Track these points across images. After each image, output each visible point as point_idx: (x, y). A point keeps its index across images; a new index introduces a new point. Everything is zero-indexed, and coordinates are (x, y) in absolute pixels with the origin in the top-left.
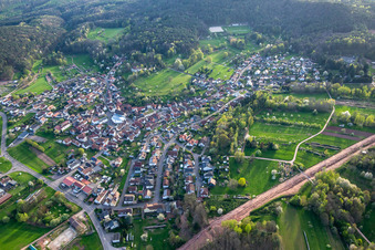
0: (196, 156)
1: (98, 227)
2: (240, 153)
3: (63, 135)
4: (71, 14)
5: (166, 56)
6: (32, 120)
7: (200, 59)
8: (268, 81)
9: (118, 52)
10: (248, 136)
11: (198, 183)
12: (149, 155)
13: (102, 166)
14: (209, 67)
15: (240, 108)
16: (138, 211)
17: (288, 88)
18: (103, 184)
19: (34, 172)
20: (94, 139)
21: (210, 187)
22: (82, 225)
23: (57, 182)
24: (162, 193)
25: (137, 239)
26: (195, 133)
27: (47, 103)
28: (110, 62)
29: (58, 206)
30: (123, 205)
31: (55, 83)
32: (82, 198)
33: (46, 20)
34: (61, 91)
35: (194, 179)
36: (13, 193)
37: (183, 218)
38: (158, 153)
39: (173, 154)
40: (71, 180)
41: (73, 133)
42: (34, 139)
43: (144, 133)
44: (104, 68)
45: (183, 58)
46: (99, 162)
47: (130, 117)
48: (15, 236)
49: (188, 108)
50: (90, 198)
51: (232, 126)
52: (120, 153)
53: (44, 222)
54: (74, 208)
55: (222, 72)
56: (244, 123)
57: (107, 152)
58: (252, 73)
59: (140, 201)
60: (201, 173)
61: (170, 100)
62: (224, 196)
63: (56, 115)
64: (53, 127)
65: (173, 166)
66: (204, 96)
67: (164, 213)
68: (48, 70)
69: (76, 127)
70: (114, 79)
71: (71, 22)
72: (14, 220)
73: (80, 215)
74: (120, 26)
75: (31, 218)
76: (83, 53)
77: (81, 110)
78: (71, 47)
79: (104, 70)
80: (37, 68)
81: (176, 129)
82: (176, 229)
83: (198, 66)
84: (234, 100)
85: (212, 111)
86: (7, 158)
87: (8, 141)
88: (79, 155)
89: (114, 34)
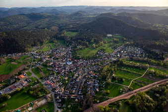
0: (93, 80)
1: (54, 100)
2: (110, 80)
3: (50, 66)
4: (62, 26)
5: (90, 43)
6: (41, 60)
7: (102, 45)
8: (126, 56)
9: (74, 40)
10: (114, 75)
11: (92, 90)
12: (77, 77)
13: (60, 79)
14: (105, 48)
15: (113, 64)
16: (69, 97)
17: (132, 59)
18: (59, 85)
19: (38, 78)
20: (59, 69)
21: (96, 92)
22: (49, 99)
23: (44, 82)
24: (79, 92)
25: (67, 107)
26: (95, 71)
27: (47, 55)
28: (71, 43)
29: (43, 90)
30: (65, 94)
31: (51, 48)
32: (51, 89)
33: (53, 28)
34: (52, 52)
35: (91, 88)
36: (30, 84)
37: (84, 102)
38: (80, 77)
39: (85, 78)
40: (49, 82)
41: (53, 66)
42: (40, 67)
43: (77, 69)
44: (68, 45)
45: (96, 44)
46: (59, 77)
47: (73, 63)
48: (27, 98)
49: (95, 62)
50: (54, 90)
51: (108, 70)
52: (67, 75)
53: (37, 95)
54: (48, 92)
55: (109, 50)
56: (113, 70)
57: (63, 74)
58: (120, 52)
59: (70, 94)
60: (94, 86)
61: (89, 58)
62: (101, 96)
63: (49, 59)
64: (47, 63)
65: (85, 82)
66: (101, 58)
67: (78, 99)
68: (50, 44)
69: (54, 64)
70: (70, 49)
71: (61, 29)
72: (28, 93)
73: (49, 95)
74: (77, 31)
75: (34, 93)
76: (62, 39)
77: (57, 59)
78: (59, 37)
79: (68, 46)
80: (47, 43)
81: (88, 69)
82: (81, 106)
83: (101, 47)
84: (111, 61)
85: (102, 64)
86: (31, 72)
87: (33, 66)
88: (54, 74)
89: (74, 34)
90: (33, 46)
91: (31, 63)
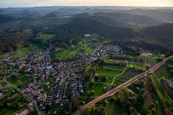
0: (77, 82)
1: (37, 109)
2: (93, 80)
3: (28, 73)
4: (36, 29)
5: (68, 45)
6: (17, 67)
7: (81, 46)
8: (105, 54)
9: (51, 43)
11: (76, 92)
12: (59, 81)
13: (41, 85)
14: (84, 49)
15: (94, 64)
16: (53, 102)
17: (112, 57)
18: (41, 92)
19: (15, 87)
20: (39, 74)
21: (81, 94)
22: (31, 108)
23: (24, 91)
24: (63, 96)
26: (77, 73)
27: (23, 61)
28: (48, 46)
29: (23, 100)
30: (48, 100)
31: (27, 53)
32: (32, 97)
33: (27, 31)
34: (29, 56)
35: (75, 90)
36: (6, 95)
37: (70, 106)
38: (62, 81)
39: (68, 81)
40: (29, 90)
41: (32, 72)
42: (17, 74)
43: (58, 73)
44: (45, 48)
45: (75, 45)
46: (40, 83)
47: (53, 67)
49: (75, 63)
50: (35, 97)
51: (90, 70)
52: (49, 80)
53: (17, 106)
54: (29, 101)
55: (88, 51)
56: (95, 69)
57: (43, 80)
58: (99, 51)
59: (54, 99)
60: (78, 88)
61: (69, 60)
62: (86, 97)
63: (26, 65)
64: (24, 70)
65: (68, 85)
66: (82, 59)
67: (63, 103)
68: (25, 49)
69: (33, 70)
70: (48, 53)
71: (35, 32)
72: (5, 105)
73: (31, 104)
74: (53, 33)
75: (12, 104)
76: (39, 43)
77: (35, 64)
78: (34, 41)
79: (45, 49)
80: (21, 48)
81: (70, 71)
82: (67, 110)
83: (80, 48)
84: (92, 61)
85: (84, 65)
86: (6, 81)
87: (7, 75)
88: (33, 80)
89: (50, 36)
90: (4, 52)
91: (4, 71)
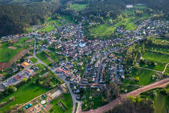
0: (116, 65)
1: (71, 91)
2: (137, 65)
3: (58, 50)
5: (105, 18)
6: (46, 43)
7: (121, 20)
8: (154, 33)
9: (83, 15)
10: (141, 58)
11: (116, 77)
12: (95, 62)
13: (74, 65)
14: (125, 24)
15: (139, 44)
16: (88, 86)
17: (164, 37)
18: (74, 73)
19: (46, 65)
20: (71, 53)
21: (122, 80)
22: (64, 89)
23: (55, 70)
24: (99, 80)
25: (87, 98)
26: (116, 54)
27: (52, 36)
28: (80, 19)
29: (54, 80)
30: (82, 83)
31: (56, 27)
32: (65, 78)
34: (58, 31)
35: (114, 75)
36: (37, 72)
37: (108, 92)
38: (99, 62)
39: (106, 63)
40: (61, 69)
41: (63, 49)
43: (93, 52)
44: (77, 22)
45: (113, 19)
46: (72, 63)
47: (87, 45)
48: (38, 90)
49: (114, 42)
50: (68, 78)
51: (134, 52)
52: (82, 60)
53: (49, 86)
54: (61, 82)
55: (131, 27)
56: (140, 51)
57: (76, 59)
58: (146, 28)
59: (89, 82)
60: (118, 73)
61: (106, 38)
62: (128, 84)
63: (56, 41)
64: (54, 46)
65: (105, 68)
66: (122, 38)
67: (100, 89)
68: (53, 21)
69: (64, 47)
70: (81, 27)
72: (37, 83)
73: (64, 85)
74: (85, 3)
75: (44, 83)
76: (68, 15)
77: (66, 40)
78: (63, 12)
79: (77, 23)
80: (49, 20)
81: (108, 51)
82: (105, 96)
83: (120, 23)
84: (136, 41)
85: (125, 45)
86: (36, 58)
87: (36, 51)
88: (64, 59)
89: (82, 7)
90: (32, 24)
91: (33, 46)
